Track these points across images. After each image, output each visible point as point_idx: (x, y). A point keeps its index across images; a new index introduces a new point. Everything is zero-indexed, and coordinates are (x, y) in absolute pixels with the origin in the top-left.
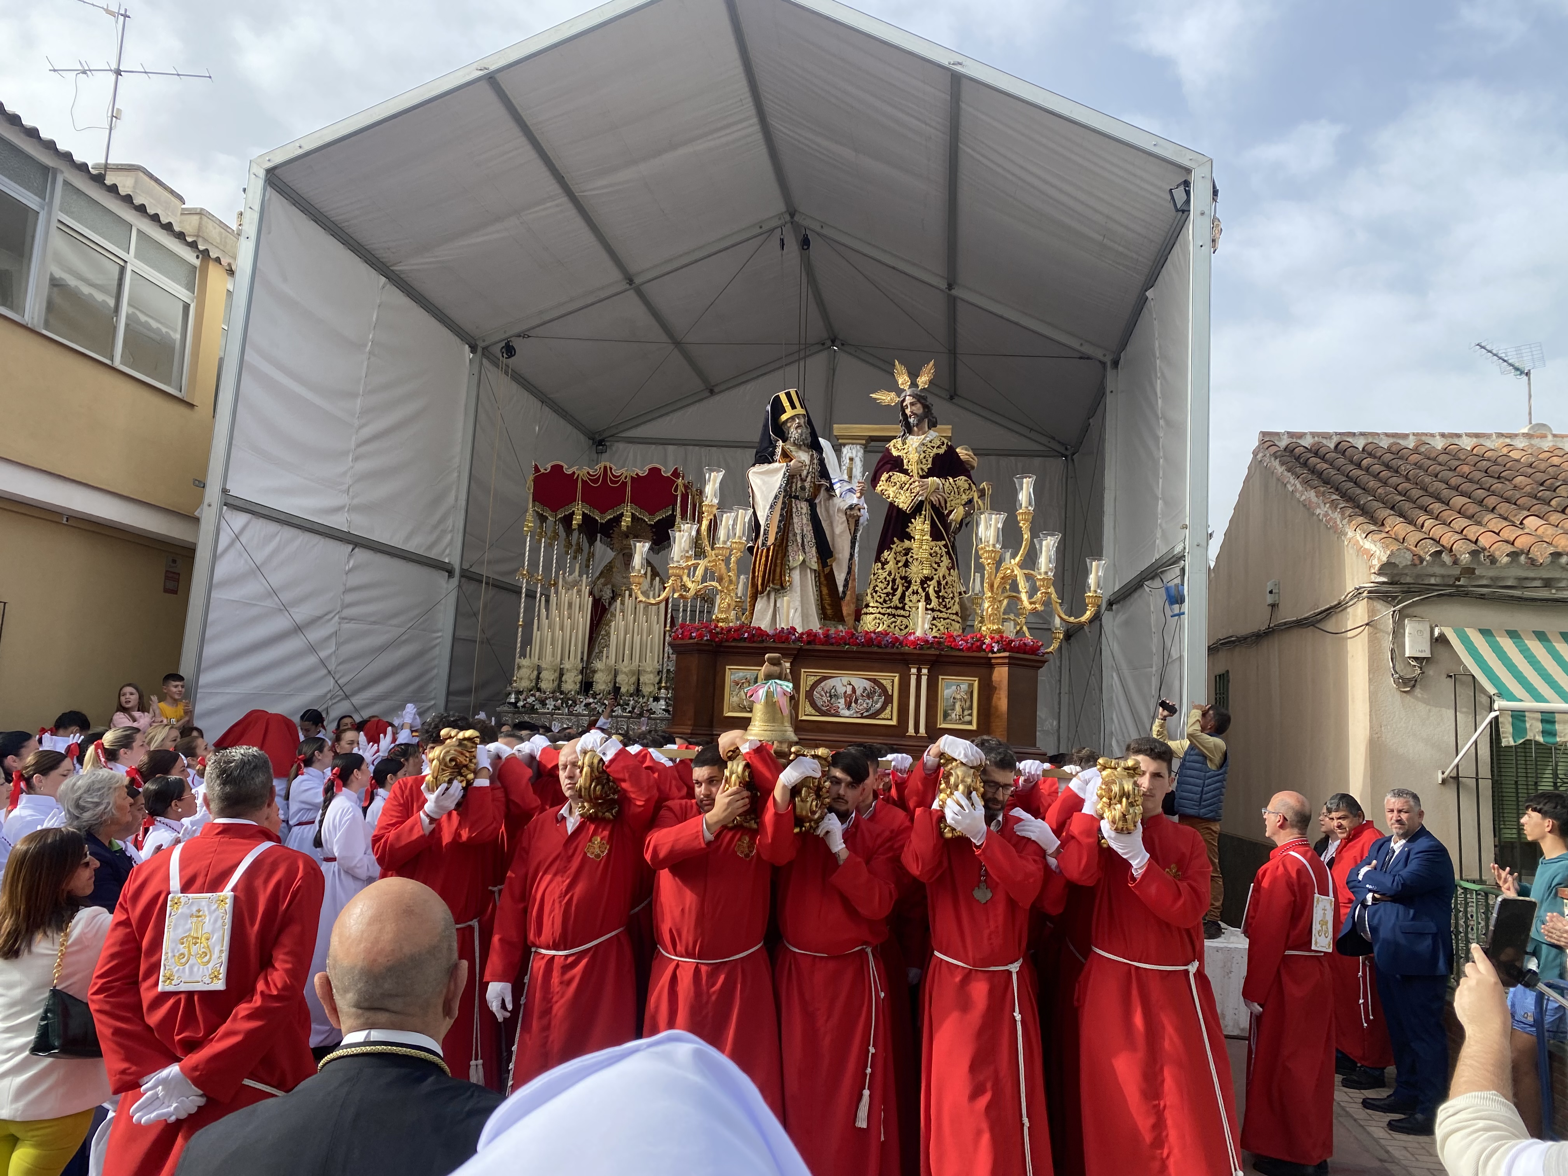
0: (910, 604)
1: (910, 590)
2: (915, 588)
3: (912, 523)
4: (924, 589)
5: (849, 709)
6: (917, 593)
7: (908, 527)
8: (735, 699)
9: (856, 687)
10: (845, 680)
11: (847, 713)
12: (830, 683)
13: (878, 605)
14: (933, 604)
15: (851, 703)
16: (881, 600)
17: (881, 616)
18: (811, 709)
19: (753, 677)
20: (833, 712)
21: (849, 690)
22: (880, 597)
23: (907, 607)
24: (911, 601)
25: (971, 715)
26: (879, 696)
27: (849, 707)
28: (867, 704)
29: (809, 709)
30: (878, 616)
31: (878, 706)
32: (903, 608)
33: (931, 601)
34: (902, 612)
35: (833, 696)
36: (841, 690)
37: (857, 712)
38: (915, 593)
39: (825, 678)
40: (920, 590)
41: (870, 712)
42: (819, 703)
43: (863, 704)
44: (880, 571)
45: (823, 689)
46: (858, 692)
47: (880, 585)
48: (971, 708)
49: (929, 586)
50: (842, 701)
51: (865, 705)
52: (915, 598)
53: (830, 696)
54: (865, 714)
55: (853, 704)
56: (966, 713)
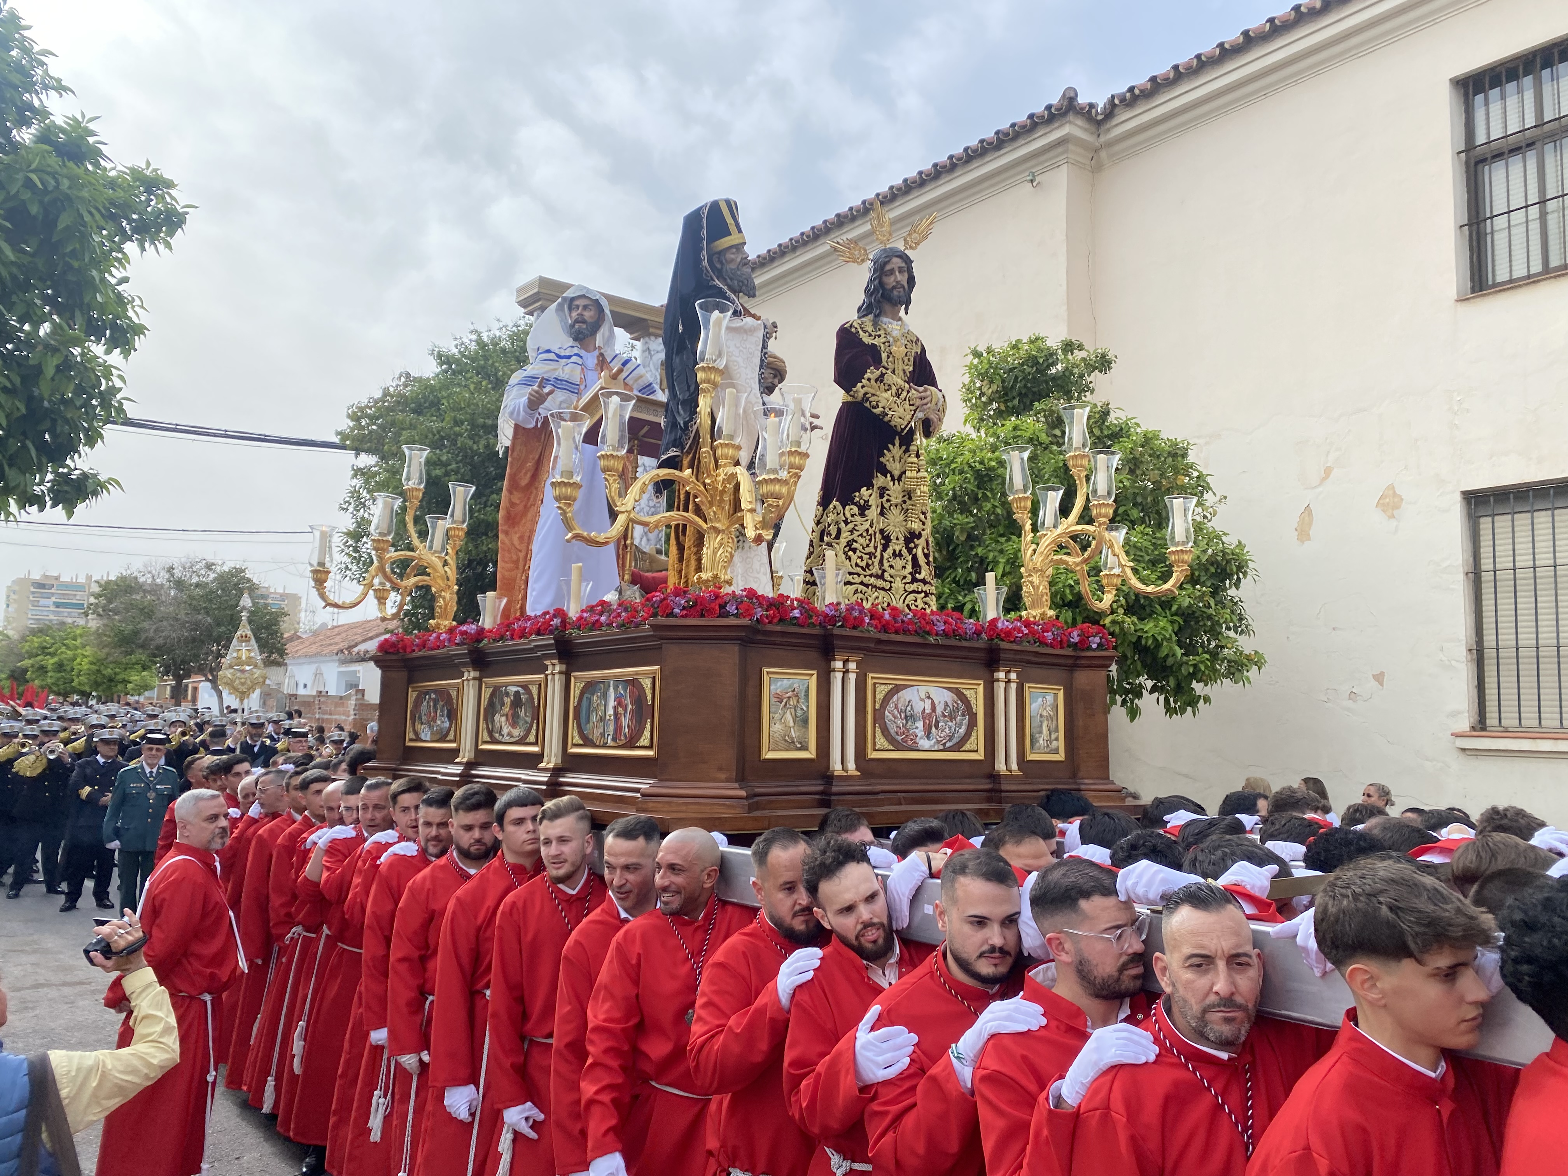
0: (892, 571)
1: (890, 551)
2: (897, 548)
3: (889, 450)
4: (910, 550)
5: (928, 737)
6: (900, 555)
7: (883, 455)
8: (777, 727)
9: (936, 702)
10: (923, 690)
11: (925, 743)
12: (906, 695)
13: (859, 570)
14: (923, 574)
15: (931, 728)
16: (863, 564)
17: (864, 589)
18: (883, 740)
19: (803, 688)
20: (910, 743)
21: (928, 705)
22: (861, 558)
23: (886, 575)
24: (891, 566)
25: (1057, 739)
26: (963, 715)
27: (928, 736)
28: (950, 728)
29: (881, 741)
30: (861, 587)
31: (962, 730)
32: (881, 577)
33: (920, 567)
34: (880, 583)
35: (910, 717)
36: (918, 707)
37: (938, 742)
38: (897, 555)
39: (897, 689)
40: (904, 551)
41: (955, 741)
42: (893, 730)
43: (946, 728)
44: (858, 518)
45: (896, 707)
46: (939, 710)
47: (861, 540)
48: (1057, 730)
49: (916, 546)
50: (920, 724)
51: (947, 731)
52: (898, 563)
53: (906, 717)
54: (948, 745)
55: (934, 729)
56: (1053, 736)
